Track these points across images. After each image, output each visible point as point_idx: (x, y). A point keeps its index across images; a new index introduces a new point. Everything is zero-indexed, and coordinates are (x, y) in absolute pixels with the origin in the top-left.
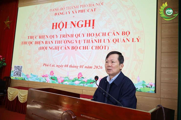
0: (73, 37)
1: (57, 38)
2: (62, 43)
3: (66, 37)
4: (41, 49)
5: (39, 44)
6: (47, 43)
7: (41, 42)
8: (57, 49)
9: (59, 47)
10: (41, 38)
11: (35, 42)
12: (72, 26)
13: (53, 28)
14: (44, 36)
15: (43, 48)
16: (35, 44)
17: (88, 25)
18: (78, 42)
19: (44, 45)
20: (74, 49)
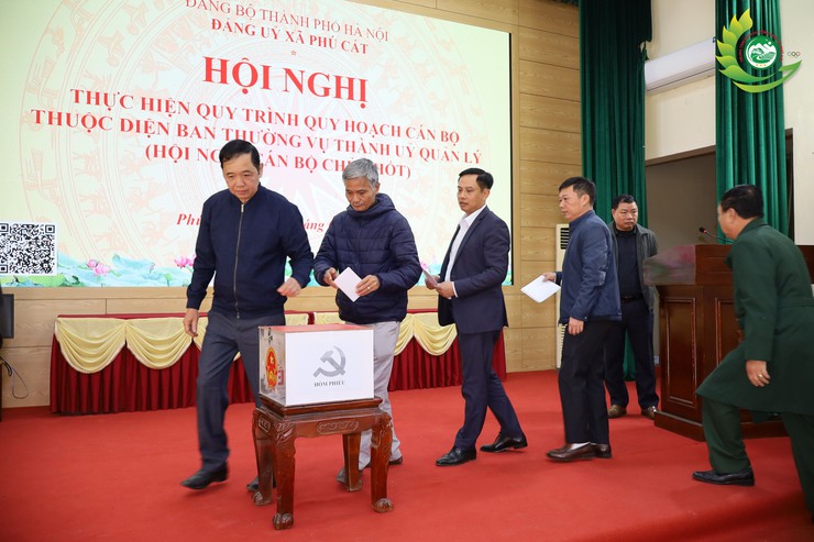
0: (296, 124)
1: (231, 118)
2: (255, 139)
3: (270, 121)
4: (156, 155)
5: (146, 132)
6: (186, 134)
7: (155, 127)
10: (152, 109)
11: (123, 120)
12: (292, 86)
13: (209, 78)
14: (167, 102)
15: (166, 152)
16: (123, 129)
17: (344, 93)
18: (317, 145)
19: (171, 140)
20: (302, 166)
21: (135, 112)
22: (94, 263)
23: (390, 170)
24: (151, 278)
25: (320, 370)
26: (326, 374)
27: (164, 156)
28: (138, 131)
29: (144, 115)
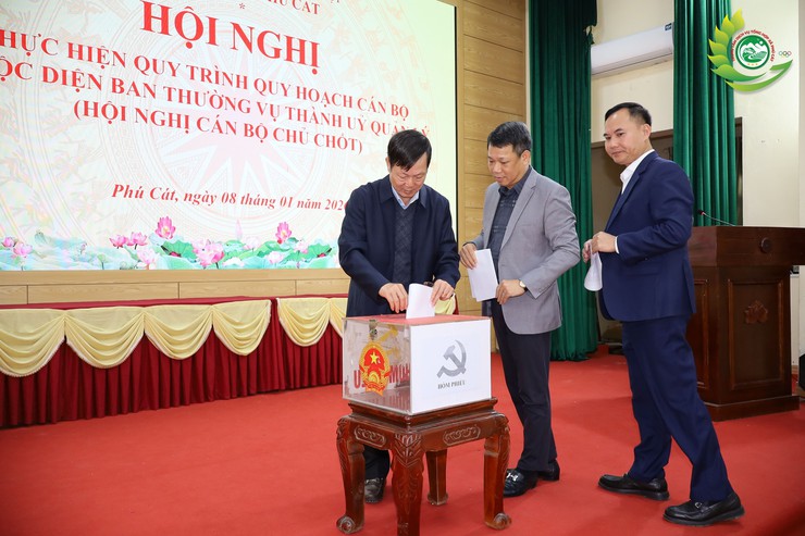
0: (245, 87)
1: (174, 75)
2: (201, 101)
3: (217, 82)
4: (86, 114)
5: (74, 84)
6: (122, 90)
7: (85, 80)
8: (179, 126)
9: (187, 117)
10: (81, 58)
11: (45, 69)
12: (240, 43)
13: (148, 27)
14: (99, 50)
15: (98, 110)
16: (45, 80)
17: (296, 55)
18: (267, 111)
19: (104, 96)
20: (252, 134)
21: (60, 60)
22: (11, 242)
23: (342, 143)
24: (83, 260)
25: (443, 369)
26: (450, 373)
27: (96, 115)
28: (64, 83)
29: (72, 65)
